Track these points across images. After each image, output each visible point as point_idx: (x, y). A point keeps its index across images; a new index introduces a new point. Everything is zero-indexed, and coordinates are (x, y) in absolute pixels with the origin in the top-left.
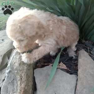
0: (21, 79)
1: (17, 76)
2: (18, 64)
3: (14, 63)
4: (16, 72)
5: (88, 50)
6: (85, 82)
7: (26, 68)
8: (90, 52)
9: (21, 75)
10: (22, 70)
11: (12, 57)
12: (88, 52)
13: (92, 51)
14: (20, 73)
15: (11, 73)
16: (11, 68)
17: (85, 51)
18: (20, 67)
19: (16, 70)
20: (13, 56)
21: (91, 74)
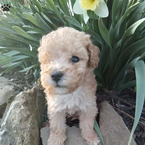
0: (23, 141)
1: (16, 138)
2: (18, 120)
3: (13, 120)
4: (15, 132)
5: (113, 102)
6: (107, 142)
7: (29, 126)
8: (115, 105)
9: (22, 135)
10: (24, 129)
11: (9, 111)
12: (112, 105)
13: (117, 103)
14: (21, 133)
15: (6, 136)
16: (7, 128)
17: (109, 103)
18: (21, 125)
19: (15, 130)
20: (11, 111)
21: (115, 131)
